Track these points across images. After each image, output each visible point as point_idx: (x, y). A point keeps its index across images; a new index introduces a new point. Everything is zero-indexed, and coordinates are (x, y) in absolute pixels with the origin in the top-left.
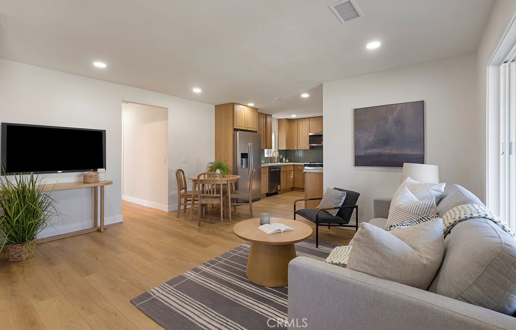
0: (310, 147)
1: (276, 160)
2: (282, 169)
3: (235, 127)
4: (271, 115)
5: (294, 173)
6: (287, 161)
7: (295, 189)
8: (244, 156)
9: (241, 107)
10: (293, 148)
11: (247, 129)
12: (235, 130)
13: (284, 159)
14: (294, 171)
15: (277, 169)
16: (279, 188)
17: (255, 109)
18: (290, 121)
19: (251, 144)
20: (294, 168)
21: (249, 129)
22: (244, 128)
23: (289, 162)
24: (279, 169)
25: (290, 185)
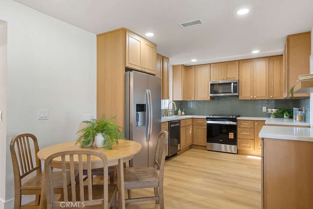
0: (211, 97)
1: (171, 113)
2: (182, 124)
3: (128, 65)
4: (168, 58)
5: (193, 128)
6: (183, 113)
7: (194, 147)
8: (141, 108)
9: (136, 37)
10: (189, 98)
11: (143, 70)
12: (128, 69)
13: (180, 111)
14: (193, 125)
15: (177, 125)
16: (179, 148)
17: (153, 45)
18: (187, 68)
19: (150, 91)
20: (193, 121)
21: (147, 71)
22: (140, 69)
23: (186, 114)
24: (178, 124)
25: (189, 142)
